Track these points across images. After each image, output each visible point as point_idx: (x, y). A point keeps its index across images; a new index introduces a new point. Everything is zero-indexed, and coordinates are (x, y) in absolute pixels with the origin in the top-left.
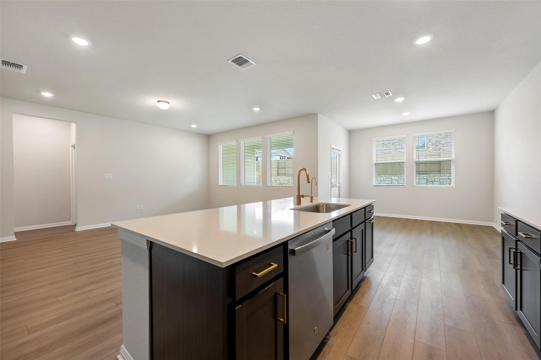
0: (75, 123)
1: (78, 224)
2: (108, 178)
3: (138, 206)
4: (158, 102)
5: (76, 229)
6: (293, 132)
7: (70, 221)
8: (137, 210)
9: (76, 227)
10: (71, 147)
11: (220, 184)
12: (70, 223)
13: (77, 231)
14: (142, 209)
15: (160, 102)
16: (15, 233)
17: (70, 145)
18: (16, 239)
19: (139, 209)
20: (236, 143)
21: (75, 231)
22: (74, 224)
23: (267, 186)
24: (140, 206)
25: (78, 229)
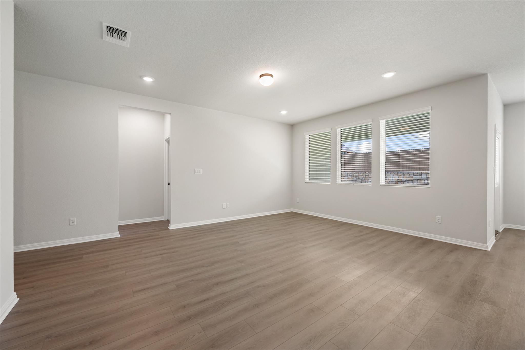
0: (170, 114)
1: (172, 221)
2: (198, 173)
3: (224, 204)
4: (261, 76)
5: (170, 227)
6: (432, 108)
7: (163, 216)
8: (224, 208)
9: (170, 224)
10: (164, 141)
11: (306, 181)
12: (163, 219)
13: (171, 230)
14: (228, 208)
15: (264, 76)
16: (119, 227)
17: (164, 140)
18: (119, 236)
19: (225, 207)
20: (330, 131)
21: (169, 229)
22: (166, 220)
23: (380, 185)
24: (226, 204)
25: (172, 227)
